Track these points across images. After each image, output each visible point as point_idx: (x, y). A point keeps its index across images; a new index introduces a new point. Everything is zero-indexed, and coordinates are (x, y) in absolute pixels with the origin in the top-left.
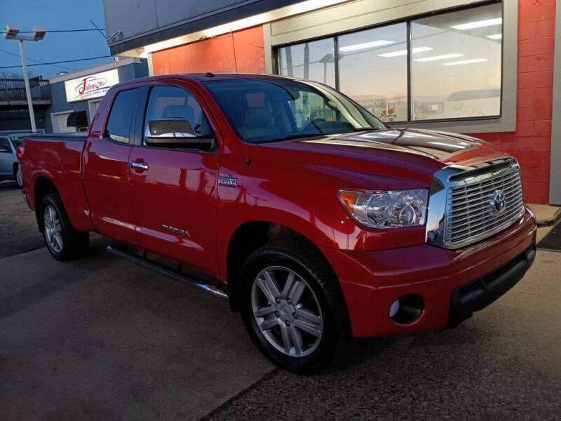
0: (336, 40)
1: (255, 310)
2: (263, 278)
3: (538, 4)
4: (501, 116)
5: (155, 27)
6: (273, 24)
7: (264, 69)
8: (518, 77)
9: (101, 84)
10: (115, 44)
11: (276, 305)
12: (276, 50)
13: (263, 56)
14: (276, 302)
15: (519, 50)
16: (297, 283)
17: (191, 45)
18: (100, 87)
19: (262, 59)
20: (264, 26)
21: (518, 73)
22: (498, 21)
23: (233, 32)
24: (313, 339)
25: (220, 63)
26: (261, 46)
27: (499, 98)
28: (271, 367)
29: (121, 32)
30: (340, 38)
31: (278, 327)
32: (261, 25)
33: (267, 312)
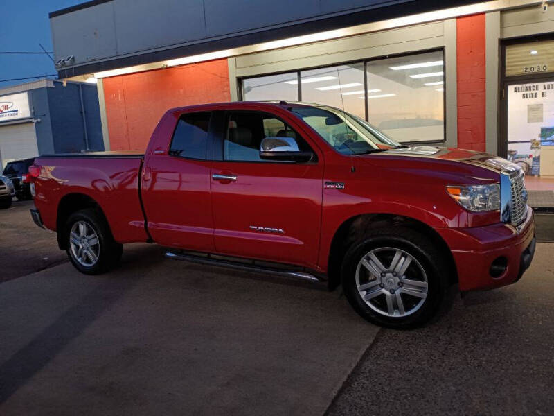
0: (299, 75)
1: (358, 286)
2: (369, 259)
3: (472, 54)
4: (445, 139)
5: (114, 54)
6: (238, 58)
7: (229, 97)
8: (458, 109)
9: (6, 107)
10: (65, 68)
11: (381, 279)
12: (240, 80)
13: (228, 86)
14: (382, 275)
15: (458, 88)
16: (403, 259)
17: (146, 73)
18: (4, 111)
19: (226, 89)
20: (229, 59)
21: (458, 106)
22: (441, 63)
23: (196, 63)
24: (417, 300)
25: (182, 91)
26: (226, 76)
27: (443, 126)
28: (377, 329)
29: (73, 58)
30: (303, 73)
31: (383, 295)
32: (226, 58)
33: (369, 286)
